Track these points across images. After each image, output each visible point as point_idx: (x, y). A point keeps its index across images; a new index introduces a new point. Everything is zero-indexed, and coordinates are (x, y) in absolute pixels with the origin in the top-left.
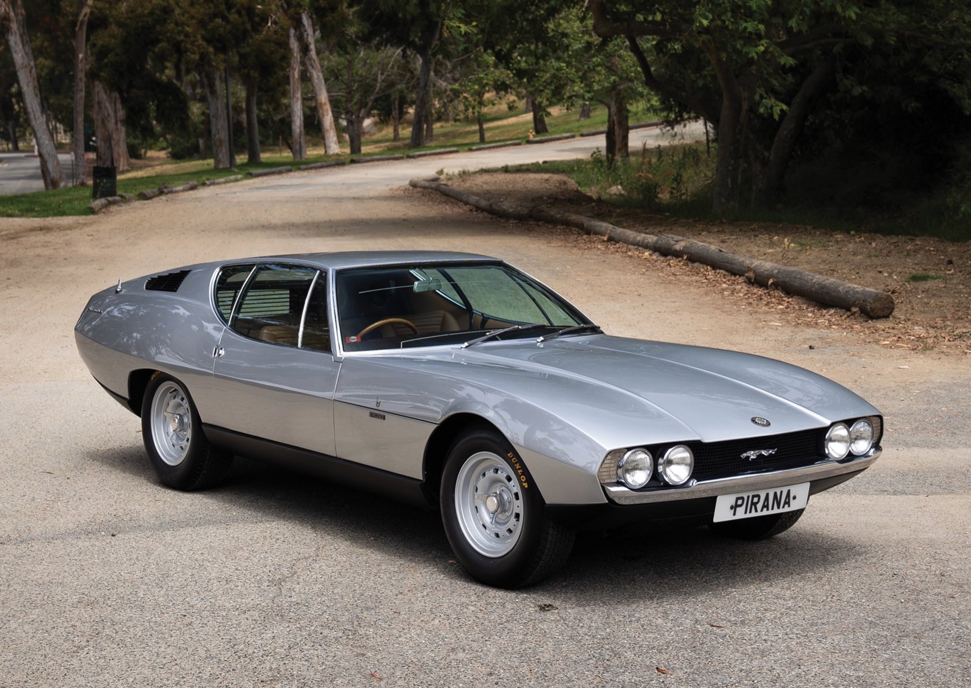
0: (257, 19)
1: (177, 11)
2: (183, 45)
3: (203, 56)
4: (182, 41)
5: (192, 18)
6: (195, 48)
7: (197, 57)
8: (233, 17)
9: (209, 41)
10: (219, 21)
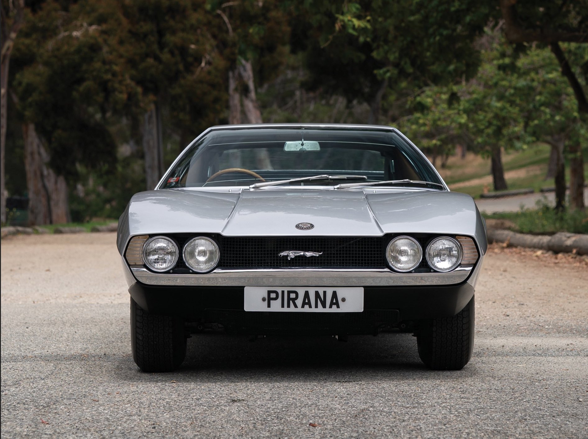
0: (190, 59)
1: (105, 49)
2: (110, 84)
3: (131, 96)
4: (109, 80)
5: (121, 56)
6: (124, 88)
7: (124, 96)
8: (166, 56)
9: (139, 82)
10: (150, 61)
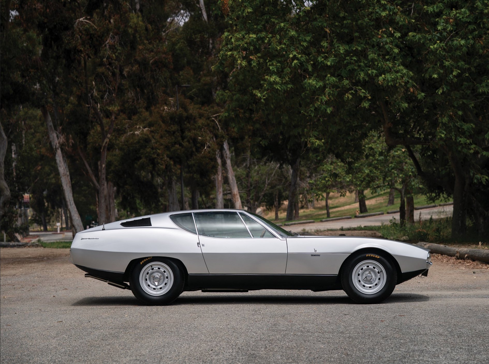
0: (198, 145)
1: (153, 141)
2: (156, 160)
3: (168, 167)
4: (156, 158)
5: (162, 145)
6: (163, 162)
7: (163, 167)
8: (185, 144)
9: (171, 158)
10: (177, 146)
